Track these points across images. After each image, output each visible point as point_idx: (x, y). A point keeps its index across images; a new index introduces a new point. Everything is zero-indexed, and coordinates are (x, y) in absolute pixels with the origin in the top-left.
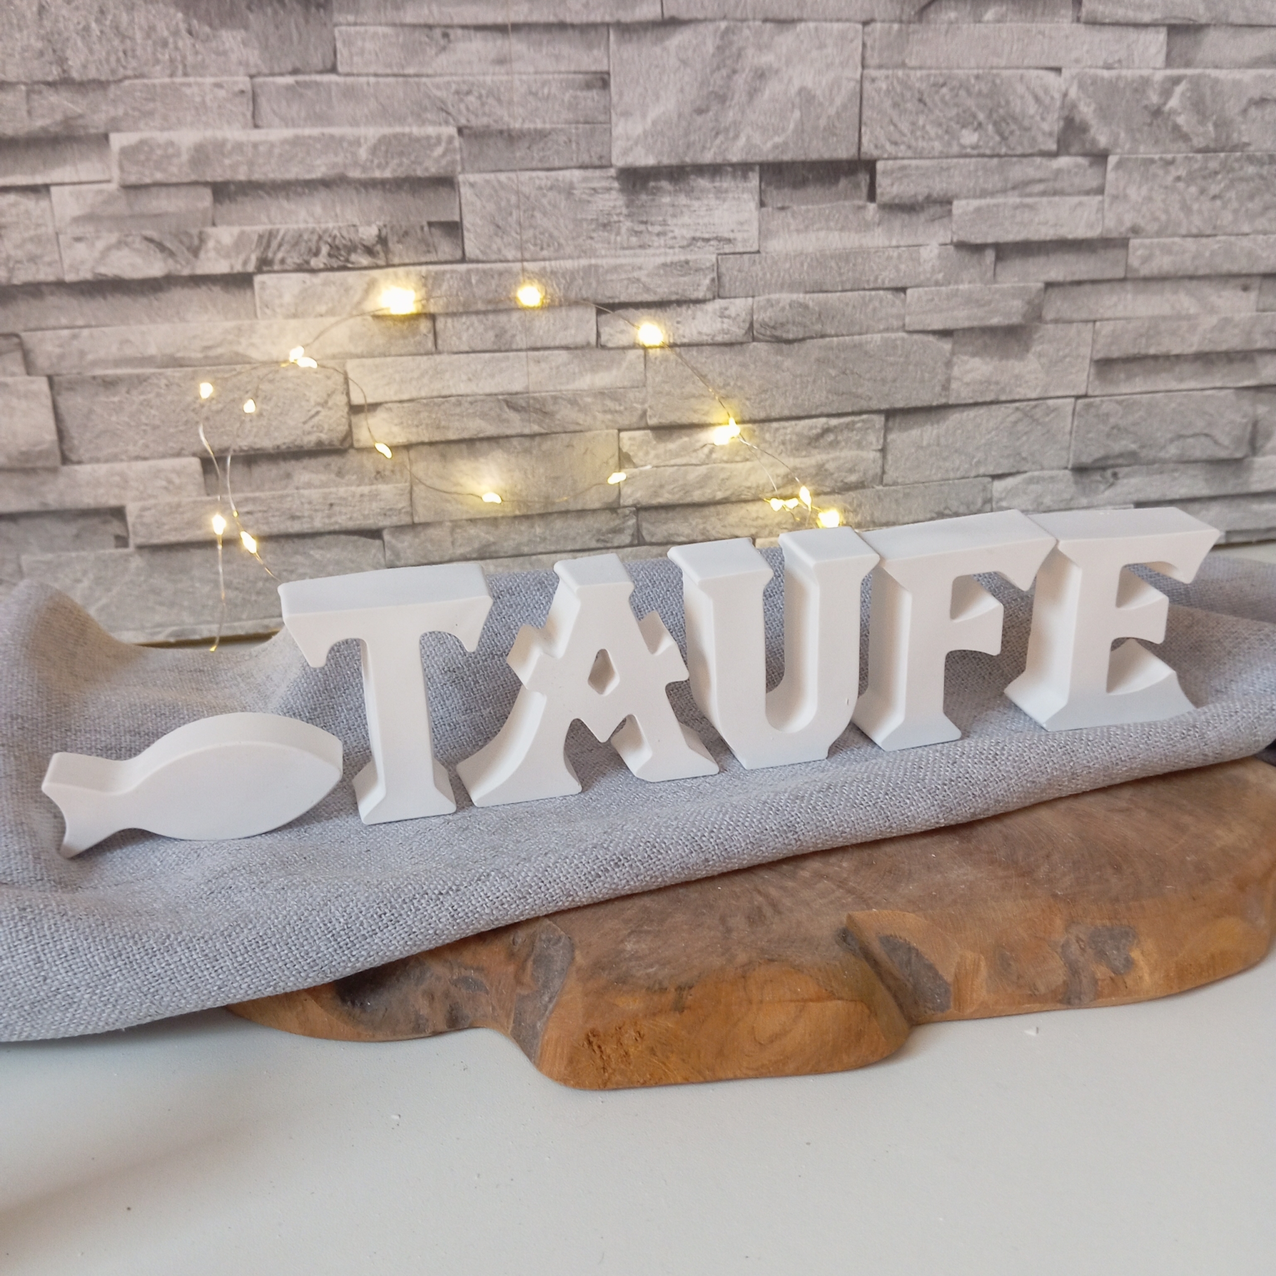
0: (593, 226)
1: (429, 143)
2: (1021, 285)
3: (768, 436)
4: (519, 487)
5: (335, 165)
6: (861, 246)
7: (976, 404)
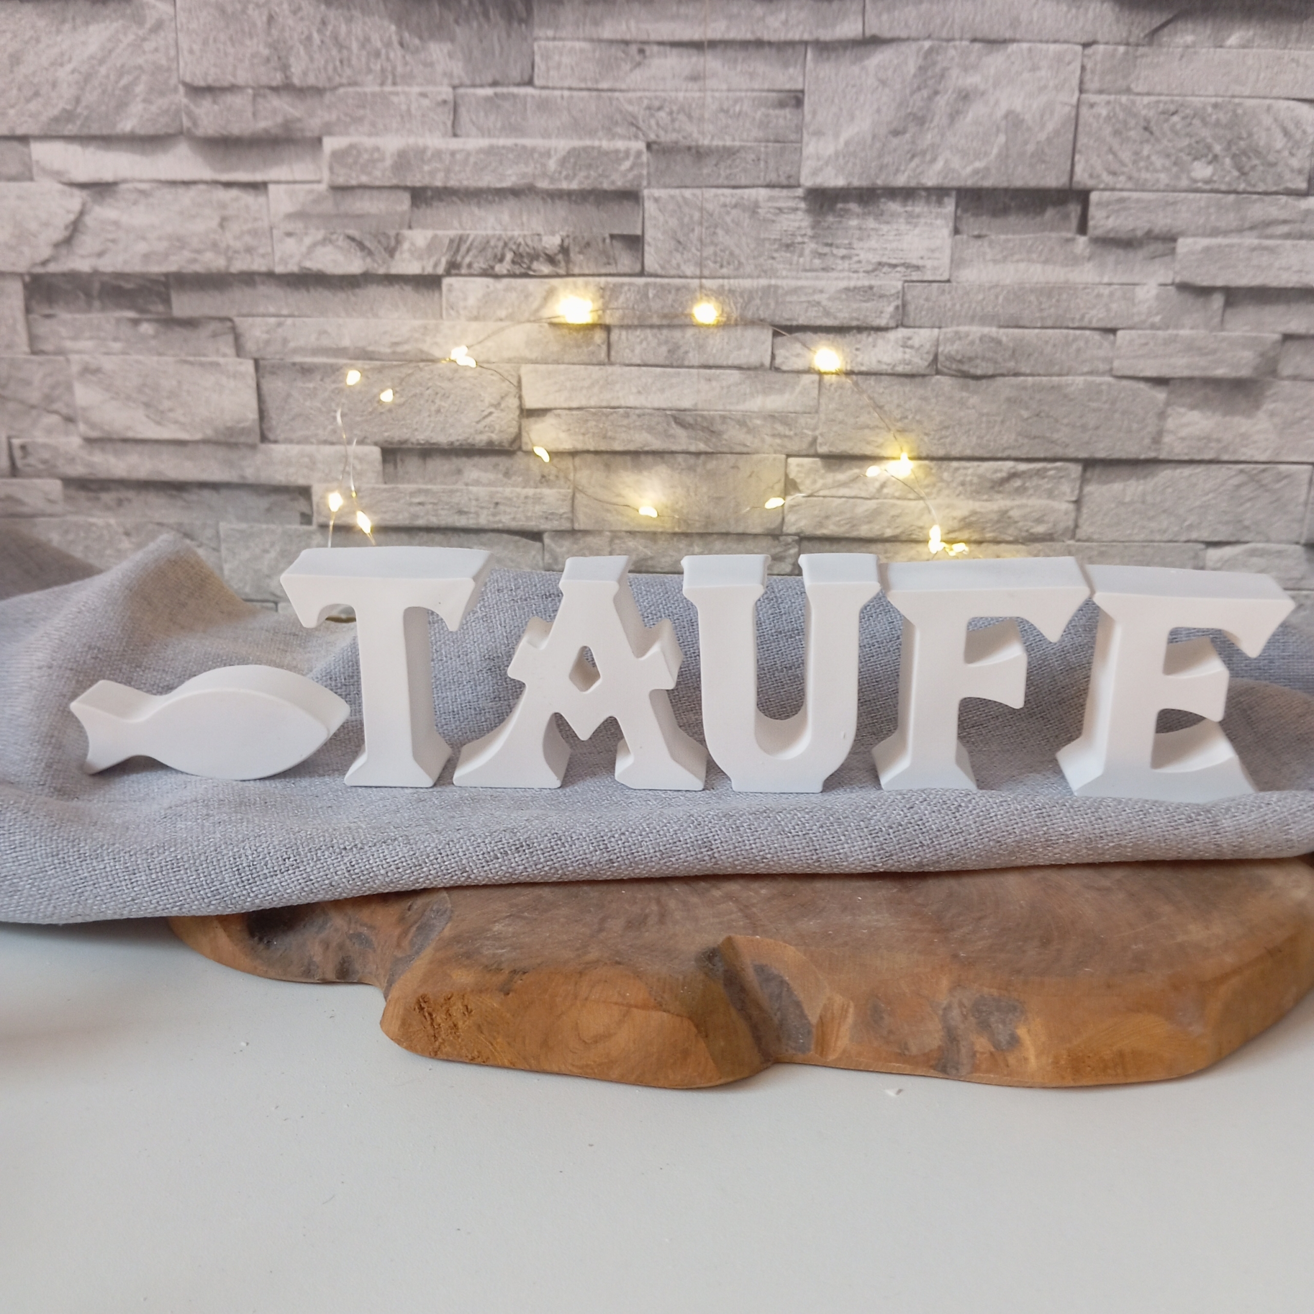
0: (776, 246)
1: (617, 157)
2: (1254, 334)
3: (946, 475)
4: (680, 504)
5: (524, 175)
6: (1067, 282)
7: (1191, 462)
